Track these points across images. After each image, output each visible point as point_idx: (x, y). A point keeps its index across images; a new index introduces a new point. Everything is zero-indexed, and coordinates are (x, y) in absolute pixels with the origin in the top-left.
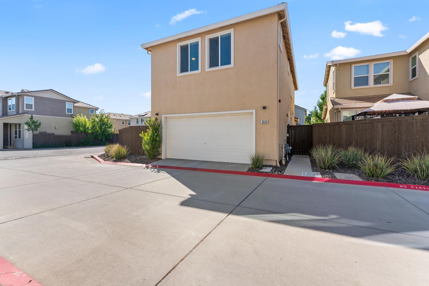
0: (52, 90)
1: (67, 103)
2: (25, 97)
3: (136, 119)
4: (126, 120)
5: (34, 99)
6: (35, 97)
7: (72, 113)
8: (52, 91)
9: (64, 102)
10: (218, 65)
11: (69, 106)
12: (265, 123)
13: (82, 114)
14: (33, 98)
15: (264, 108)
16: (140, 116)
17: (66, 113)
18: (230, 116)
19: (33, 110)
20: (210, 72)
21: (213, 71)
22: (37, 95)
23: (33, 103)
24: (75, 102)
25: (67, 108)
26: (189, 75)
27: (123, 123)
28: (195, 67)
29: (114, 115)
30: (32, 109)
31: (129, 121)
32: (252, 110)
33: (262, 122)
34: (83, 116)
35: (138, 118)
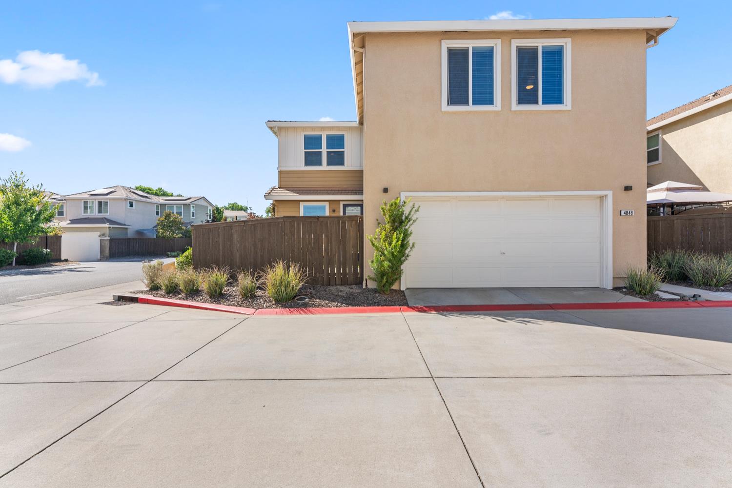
10: (536, 102)
12: (629, 215)
15: (628, 188)
16: (92, 195)
18: (556, 200)
20: (521, 112)
21: (526, 112)
26: (470, 112)
28: (485, 97)
32: (607, 191)
33: (625, 213)
35: (89, 200)
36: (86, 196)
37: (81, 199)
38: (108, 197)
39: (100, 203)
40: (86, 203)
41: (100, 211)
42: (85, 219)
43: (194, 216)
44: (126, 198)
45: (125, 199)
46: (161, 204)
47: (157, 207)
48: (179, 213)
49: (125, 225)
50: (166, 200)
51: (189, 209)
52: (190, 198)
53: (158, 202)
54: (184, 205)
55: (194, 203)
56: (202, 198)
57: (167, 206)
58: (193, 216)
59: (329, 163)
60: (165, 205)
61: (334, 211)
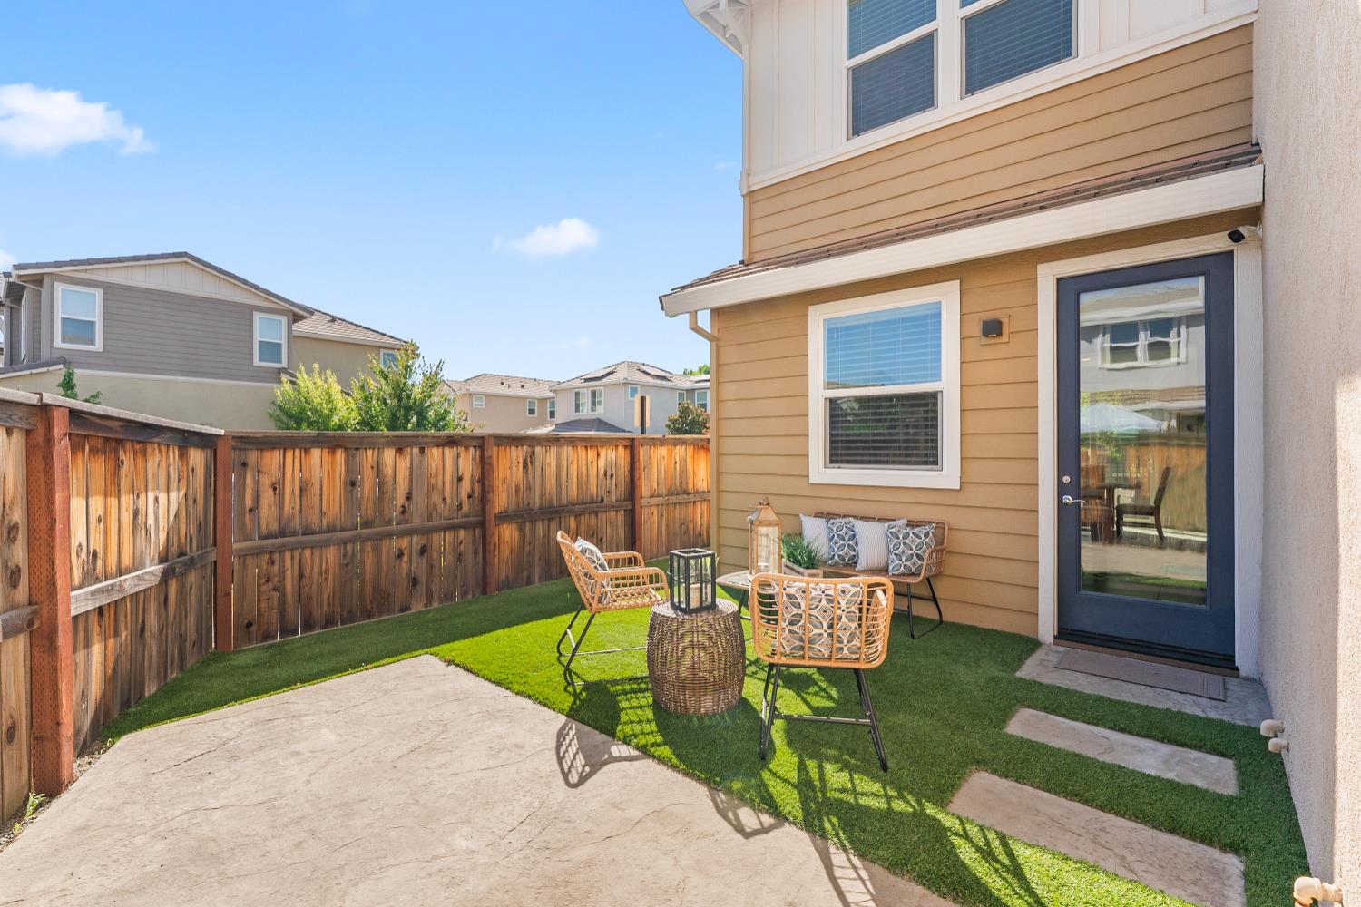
0: (185, 254)
1: (257, 316)
2: (59, 288)
3: (574, 391)
4: (543, 400)
5: (104, 300)
6: (108, 288)
7: (280, 362)
8: (185, 259)
9: (243, 314)
11: (267, 329)
13: (316, 366)
14: (99, 293)
16: (586, 380)
17: (256, 362)
19: (98, 346)
22: (118, 277)
23: (97, 317)
24: (297, 314)
25: (257, 338)
27: (532, 412)
29: (502, 383)
30: (92, 342)
31: (553, 404)
34: (320, 373)
35: (580, 390)
36: (578, 383)
37: (570, 390)
38: (605, 380)
39: (594, 394)
40: (577, 394)
41: (593, 410)
42: (576, 421)
44: (628, 381)
45: (624, 385)
46: (687, 390)
47: (681, 395)
49: (624, 431)
50: (699, 381)
53: (683, 387)
59: (979, 76)
60: (694, 390)
61: (993, 328)
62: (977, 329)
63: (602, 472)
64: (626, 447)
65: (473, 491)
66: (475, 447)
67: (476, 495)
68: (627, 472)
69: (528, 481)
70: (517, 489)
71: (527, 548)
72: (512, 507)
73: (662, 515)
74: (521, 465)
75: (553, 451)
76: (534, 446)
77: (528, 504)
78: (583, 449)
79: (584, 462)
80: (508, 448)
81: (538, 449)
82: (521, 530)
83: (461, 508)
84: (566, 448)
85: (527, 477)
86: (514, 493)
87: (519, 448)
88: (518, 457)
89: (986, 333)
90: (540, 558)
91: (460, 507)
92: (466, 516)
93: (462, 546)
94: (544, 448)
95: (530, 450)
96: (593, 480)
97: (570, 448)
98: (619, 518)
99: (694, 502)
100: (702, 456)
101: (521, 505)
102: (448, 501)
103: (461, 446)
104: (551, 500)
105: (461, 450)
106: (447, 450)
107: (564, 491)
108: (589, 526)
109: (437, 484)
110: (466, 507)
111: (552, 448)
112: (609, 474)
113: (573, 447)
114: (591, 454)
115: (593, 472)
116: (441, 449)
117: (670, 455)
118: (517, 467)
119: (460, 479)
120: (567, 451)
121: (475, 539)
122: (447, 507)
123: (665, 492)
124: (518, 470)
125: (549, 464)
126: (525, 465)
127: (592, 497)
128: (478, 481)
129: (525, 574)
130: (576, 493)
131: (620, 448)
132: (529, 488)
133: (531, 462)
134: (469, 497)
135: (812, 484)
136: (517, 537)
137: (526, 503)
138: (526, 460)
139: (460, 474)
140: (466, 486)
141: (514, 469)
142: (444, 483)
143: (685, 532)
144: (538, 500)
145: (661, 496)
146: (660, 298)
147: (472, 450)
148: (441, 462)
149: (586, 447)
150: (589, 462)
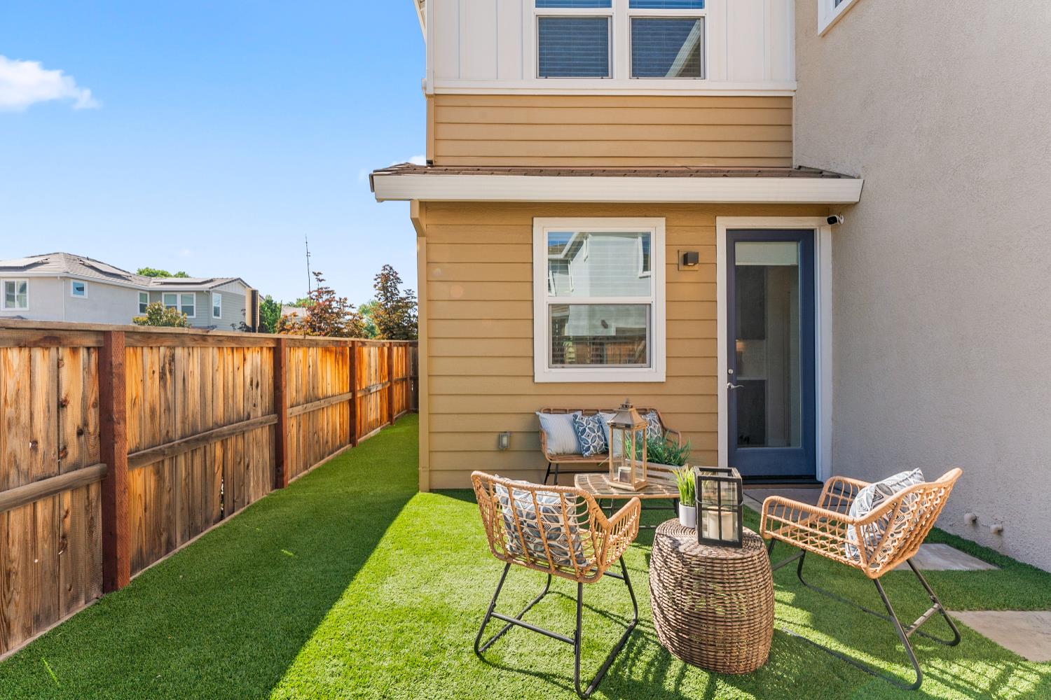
38: (28, 273)
39: (10, 287)
43: (218, 315)
44: (65, 275)
45: (65, 278)
47: (143, 296)
48: (188, 310)
50: (162, 284)
51: (209, 301)
52: (211, 281)
53: (143, 287)
54: (197, 292)
55: (217, 288)
56: (235, 280)
57: (163, 294)
58: (217, 313)
59: (640, 68)
60: (160, 292)
61: (688, 259)
62: (675, 259)
63: (248, 381)
64: (270, 348)
65: (86, 424)
66: (88, 348)
67: (91, 429)
68: (271, 380)
69: (167, 400)
70: (153, 411)
71: (166, 498)
72: (147, 440)
73: (300, 426)
74: (157, 376)
75: (197, 353)
76: (174, 348)
77: (168, 432)
78: (230, 351)
79: (231, 369)
80: (139, 350)
81: (179, 352)
82: (159, 473)
83: (66, 455)
84: (211, 349)
85: (166, 394)
86: (148, 419)
87: (155, 350)
88: (152, 363)
89: (685, 262)
90: (182, 509)
91: (63, 452)
92: (76, 467)
93: (68, 520)
94: (186, 350)
95: (168, 353)
96: (240, 392)
97: (216, 350)
98: (265, 436)
99: (323, 408)
100: (328, 358)
101: (157, 436)
102: (41, 446)
103: (64, 346)
104: (194, 425)
105: (65, 353)
106: (38, 353)
107: (209, 409)
108: (236, 452)
109: (18, 418)
110: (73, 453)
111: (195, 350)
112: (254, 384)
113: (219, 348)
114: (238, 357)
115: (239, 380)
116: (25, 352)
117: (305, 356)
118: (152, 378)
119: (62, 405)
120: (212, 353)
121: (90, 503)
122: (40, 456)
123: (302, 400)
124: (153, 383)
125: (192, 372)
126: (162, 377)
127: (238, 414)
128: (94, 406)
129: (164, 538)
130: (222, 411)
131: (265, 350)
132: (168, 409)
133: (170, 372)
134: (80, 433)
135: (537, 383)
136: (153, 487)
137: (164, 432)
138: (164, 366)
139: (63, 396)
140: (73, 416)
141: (148, 382)
142: (31, 414)
143: (317, 442)
144: (179, 425)
145: (298, 405)
146: (372, 177)
147: (83, 353)
148: (27, 376)
149: (232, 348)
150: (236, 369)
